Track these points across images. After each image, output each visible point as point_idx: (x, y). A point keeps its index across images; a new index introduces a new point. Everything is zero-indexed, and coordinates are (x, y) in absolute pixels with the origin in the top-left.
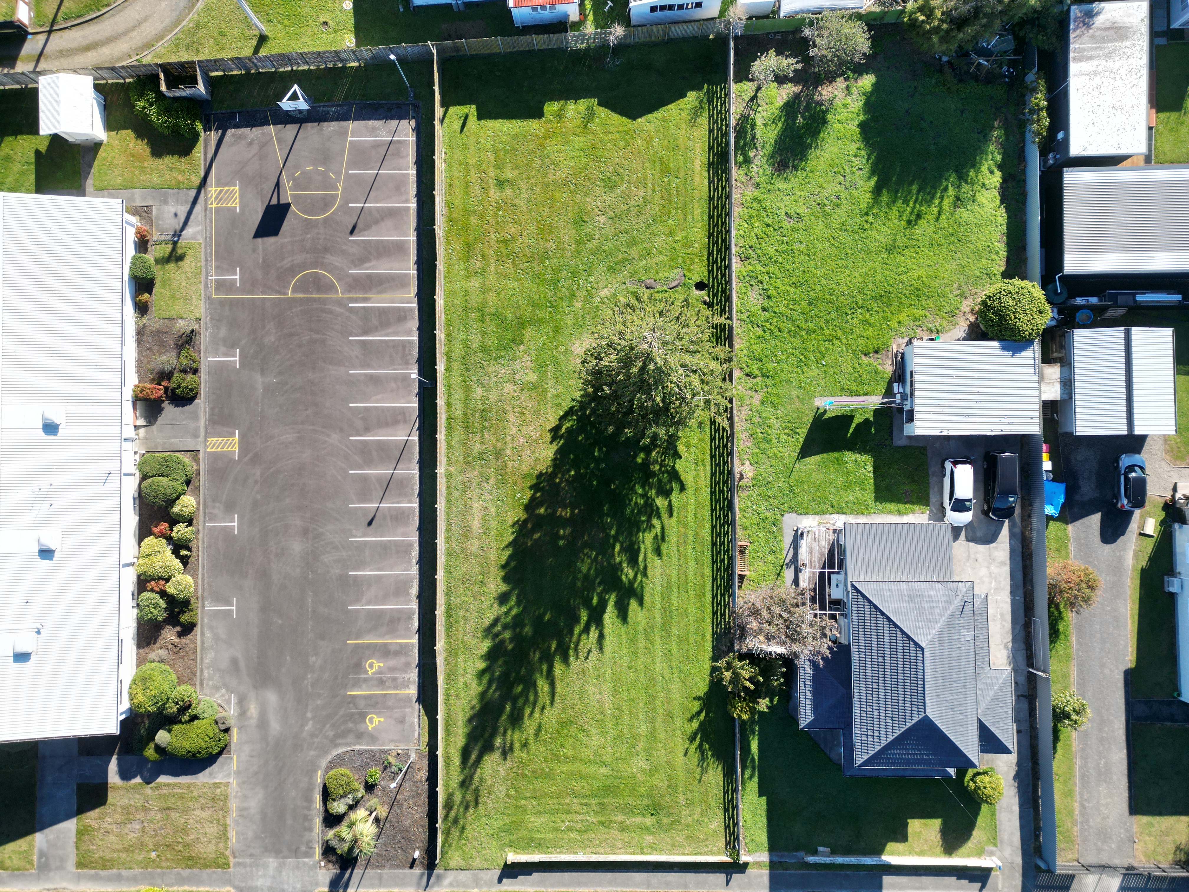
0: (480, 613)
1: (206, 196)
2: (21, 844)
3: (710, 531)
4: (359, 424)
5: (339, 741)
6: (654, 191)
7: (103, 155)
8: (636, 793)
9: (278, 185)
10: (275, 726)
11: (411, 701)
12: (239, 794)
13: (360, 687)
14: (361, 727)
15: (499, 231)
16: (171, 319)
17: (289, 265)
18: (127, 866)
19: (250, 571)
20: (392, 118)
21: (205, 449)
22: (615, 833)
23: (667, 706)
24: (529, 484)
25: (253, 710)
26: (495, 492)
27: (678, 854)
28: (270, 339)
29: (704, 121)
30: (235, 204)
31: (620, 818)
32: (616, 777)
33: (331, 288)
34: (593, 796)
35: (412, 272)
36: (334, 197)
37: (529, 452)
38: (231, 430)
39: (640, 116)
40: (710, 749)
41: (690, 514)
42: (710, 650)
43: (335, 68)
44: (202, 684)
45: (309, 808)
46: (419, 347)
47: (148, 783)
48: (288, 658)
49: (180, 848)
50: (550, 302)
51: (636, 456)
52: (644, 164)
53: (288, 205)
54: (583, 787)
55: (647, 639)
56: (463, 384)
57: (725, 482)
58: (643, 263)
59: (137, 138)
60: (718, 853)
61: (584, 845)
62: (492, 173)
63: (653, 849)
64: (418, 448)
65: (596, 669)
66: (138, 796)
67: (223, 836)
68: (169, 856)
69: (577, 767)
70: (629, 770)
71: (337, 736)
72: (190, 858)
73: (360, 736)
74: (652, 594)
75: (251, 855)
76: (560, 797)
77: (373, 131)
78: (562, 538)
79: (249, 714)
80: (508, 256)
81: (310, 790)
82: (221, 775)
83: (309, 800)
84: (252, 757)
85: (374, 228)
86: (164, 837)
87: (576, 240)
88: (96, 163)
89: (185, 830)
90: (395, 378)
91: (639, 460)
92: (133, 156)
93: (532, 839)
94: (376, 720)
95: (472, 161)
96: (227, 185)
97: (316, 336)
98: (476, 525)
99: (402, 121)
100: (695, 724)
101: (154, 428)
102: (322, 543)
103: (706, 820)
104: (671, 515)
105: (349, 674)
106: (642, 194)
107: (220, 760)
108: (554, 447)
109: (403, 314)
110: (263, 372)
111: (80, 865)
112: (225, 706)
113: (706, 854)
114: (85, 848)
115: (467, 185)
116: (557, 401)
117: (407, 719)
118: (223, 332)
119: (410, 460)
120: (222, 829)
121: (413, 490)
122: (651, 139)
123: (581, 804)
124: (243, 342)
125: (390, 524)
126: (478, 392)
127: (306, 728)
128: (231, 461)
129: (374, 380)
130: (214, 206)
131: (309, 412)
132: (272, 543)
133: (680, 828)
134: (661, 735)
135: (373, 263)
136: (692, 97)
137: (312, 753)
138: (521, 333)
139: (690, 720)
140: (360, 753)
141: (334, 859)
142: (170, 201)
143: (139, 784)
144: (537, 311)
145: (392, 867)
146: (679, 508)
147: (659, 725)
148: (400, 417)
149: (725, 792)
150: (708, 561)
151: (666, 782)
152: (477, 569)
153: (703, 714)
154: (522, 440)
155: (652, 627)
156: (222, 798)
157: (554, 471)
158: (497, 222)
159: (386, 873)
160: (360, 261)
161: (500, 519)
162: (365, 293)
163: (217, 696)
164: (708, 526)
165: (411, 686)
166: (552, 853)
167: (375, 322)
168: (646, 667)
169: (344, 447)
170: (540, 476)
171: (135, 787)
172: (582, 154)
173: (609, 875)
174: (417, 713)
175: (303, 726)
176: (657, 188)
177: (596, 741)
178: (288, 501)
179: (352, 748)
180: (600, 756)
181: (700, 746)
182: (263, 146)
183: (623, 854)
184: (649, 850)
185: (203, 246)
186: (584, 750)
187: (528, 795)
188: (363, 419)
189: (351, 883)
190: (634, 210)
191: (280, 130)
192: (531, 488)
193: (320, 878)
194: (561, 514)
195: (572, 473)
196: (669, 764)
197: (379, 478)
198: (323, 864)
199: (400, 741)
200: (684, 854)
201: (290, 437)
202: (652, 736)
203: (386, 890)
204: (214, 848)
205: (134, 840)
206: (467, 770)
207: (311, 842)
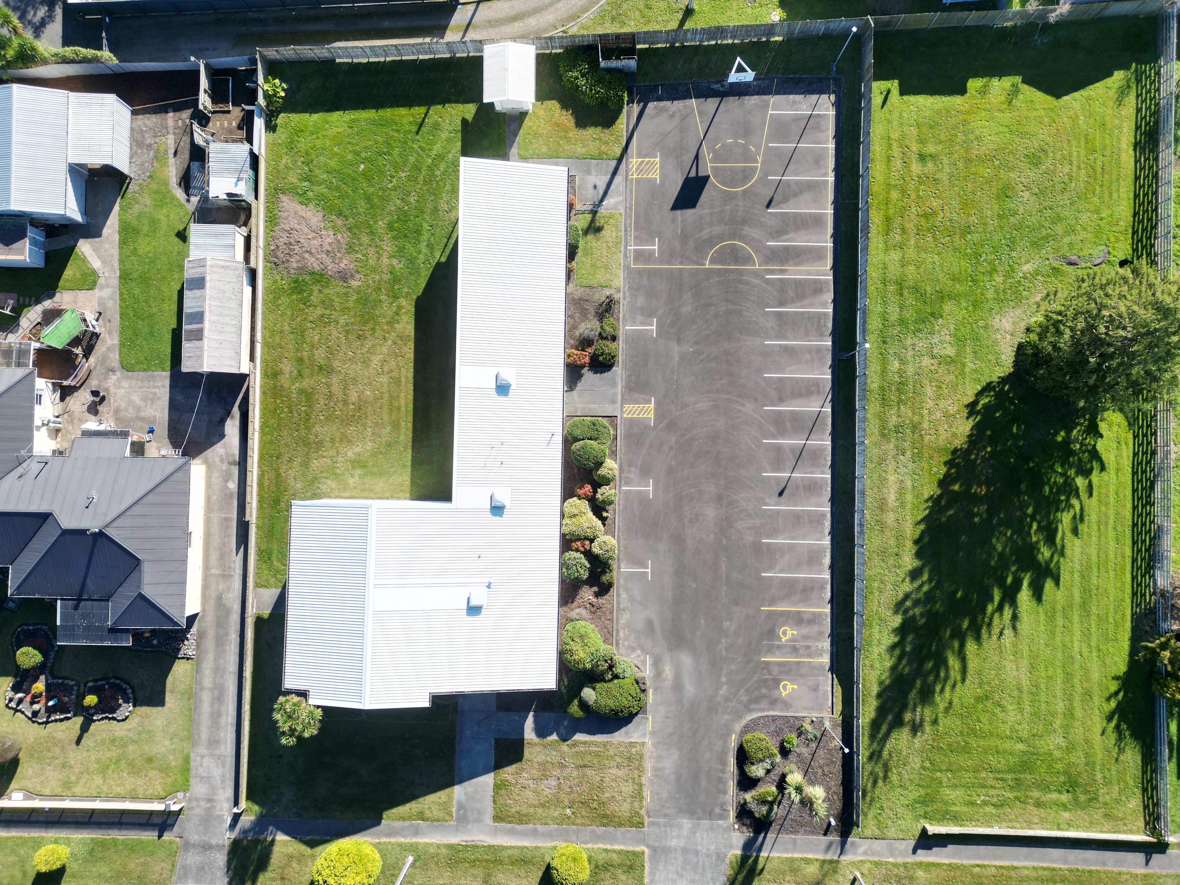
0: (896, 585)
1: (627, 167)
2: (441, 796)
3: (1131, 511)
4: (773, 394)
5: (752, 706)
6: (1079, 168)
7: (529, 124)
8: (1053, 770)
9: (697, 157)
10: (690, 689)
11: (824, 669)
12: (654, 754)
13: (774, 653)
14: (775, 694)
15: (920, 205)
16: (591, 287)
17: (707, 236)
18: (543, 821)
19: (665, 535)
20: (812, 92)
21: (622, 415)
22: (1031, 808)
23: (1085, 685)
24: (946, 459)
25: (668, 672)
26: (911, 465)
27: (1096, 832)
28: (687, 309)
29: (1131, 100)
30: (656, 175)
31: (1036, 794)
32: (1033, 754)
33: (748, 259)
34: (1010, 771)
35: (829, 244)
36: (754, 170)
37: (946, 426)
38: (647, 397)
39: (1066, 94)
40: (1128, 728)
41: (1112, 493)
42: (1129, 630)
43: (759, 43)
44: (617, 644)
45: (723, 771)
46: (834, 320)
47: (564, 740)
48: (702, 622)
49: (595, 805)
50: (971, 276)
51: (1057, 433)
52: (1069, 141)
53: (708, 177)
54: (999, 762)
55: (1065, 617)
56: (880, 356)
57: (1148, 463)
58: (1066, 240)
59: (562, 108)
60: (1138, 832)
61: (999, 819)
62: (915, 147)
63: (1070, 826)
64: (830, 419)
65: (1014, 646)
66: (554, 753)
67: (638, 795)
68: (584, 813)
69: (994, 742)
70: (1045, 747)
71: (751, 701)
72: (605, 816)
73: (774, 702)
74: (1072, 573)
75: (666, 815)
76: (975, 771)
77: (793, 105)
78: (977, 514)
79: (664, 675)
80: (928, 230)
81: (724, 753)
82: (636, 735)
83: (724, 763)
84: (667, 718)
85: (792, 201)
86: (580, 795)
87: (999, 216)
88: (522, 132)
89: (601, 789)
90: (809, 350)
91: (1059, 439)
92: (558, 125)
93: (947, 813)
94: (790, 686)
95: (895, 135)
96: (646, 156)
97: (731, 307)
98: (892, 498)
99: (823, 96)
100: (1113, 704)
101: (575, 393)
102: (736, 510)
103: (1124, 798)
104: (1091, 495)
105: (763, 640)
106: (1067, 170)
107: (636, 720)
108: (971, 423)
109: (819, 286)
110: (679, 341)
111: (497, 818)
112: (641, 667)
113: (1125, 832)
114: (502, 802)
115: (889, 159)
116: (975, 376)
117: (820, 688)
118: (641, 301)
119: (823, 431)
120: (636, 787)
121: (826, 460)
122: (1077, 116)
123: (997, 779)
124: (660, 312)
125: (803, 493)
126: (895, 365)
127: (721, 692)
128: (647, 427)
129: (789, 351)
130: (635, 176)
131: (723, 381)
132: (686, 509)
133: (1098, 805)
134: (1079, 713)
135: (791, 235)
136: (1119, 76)
137: (726, 717)
138: (941, 306)
139: (1108, 699)
140: (774, 719)
141: (748, 822)
142: (593, 171)
143: (556, 741)
144: (958, 286)
145: (806, 833)
146: (1099, 487)
147: (1077, 704)
148: (814, 388)
149: (1144, 772)
150: (1129, 542)
151: (1083, 759)
152: (892, 542)
153: (1121, 694)
154: (938, 414)
155: (1071, 606)
156: (638, 757)
157: (969, 447)
158: (918, 196)
159: (800, 839)
160: (778, 233)
161: (916, 493)
162: (782, 265)
163: (632, 656)
164: (1129, 506)
165: (824, 655)
166: (968, 826)
167: (791, 293)
168: (1064, 645)
169: (758, 417)
170: (955, 451)
171: (551, 744)
172: (1006, 129)
173: (1025, 850)
174: (830, 682)
175: (717, 689)
176: (1082, 166)
177: (1012, 716)
178: (702, 467)
179: (766, 713)
180: (1017, 731)
181: (1117, 727)
182: (684, 118)
183: (1039, 829)
184: (1066, 826)
185: (623, 216)
186: (1001, 725)
187: (944, 768)
188: (776, 389)
189: (764, 847)
190: (1058, 187)
191: (701, 103)
192: (946, 463)
193: (734, 841)
194: (976, 490)
195: (989, 449)
196: (1087, 741)
197: (792, 449)
198: (736, 827)
199: (813, 709)
200: (1102, 832)
201: (704, 405)
202: (1070, 714)
203: (800, 856)
204: (629, 806)
205: (549, 796)
206: (875, 744)
207: (725, 804)
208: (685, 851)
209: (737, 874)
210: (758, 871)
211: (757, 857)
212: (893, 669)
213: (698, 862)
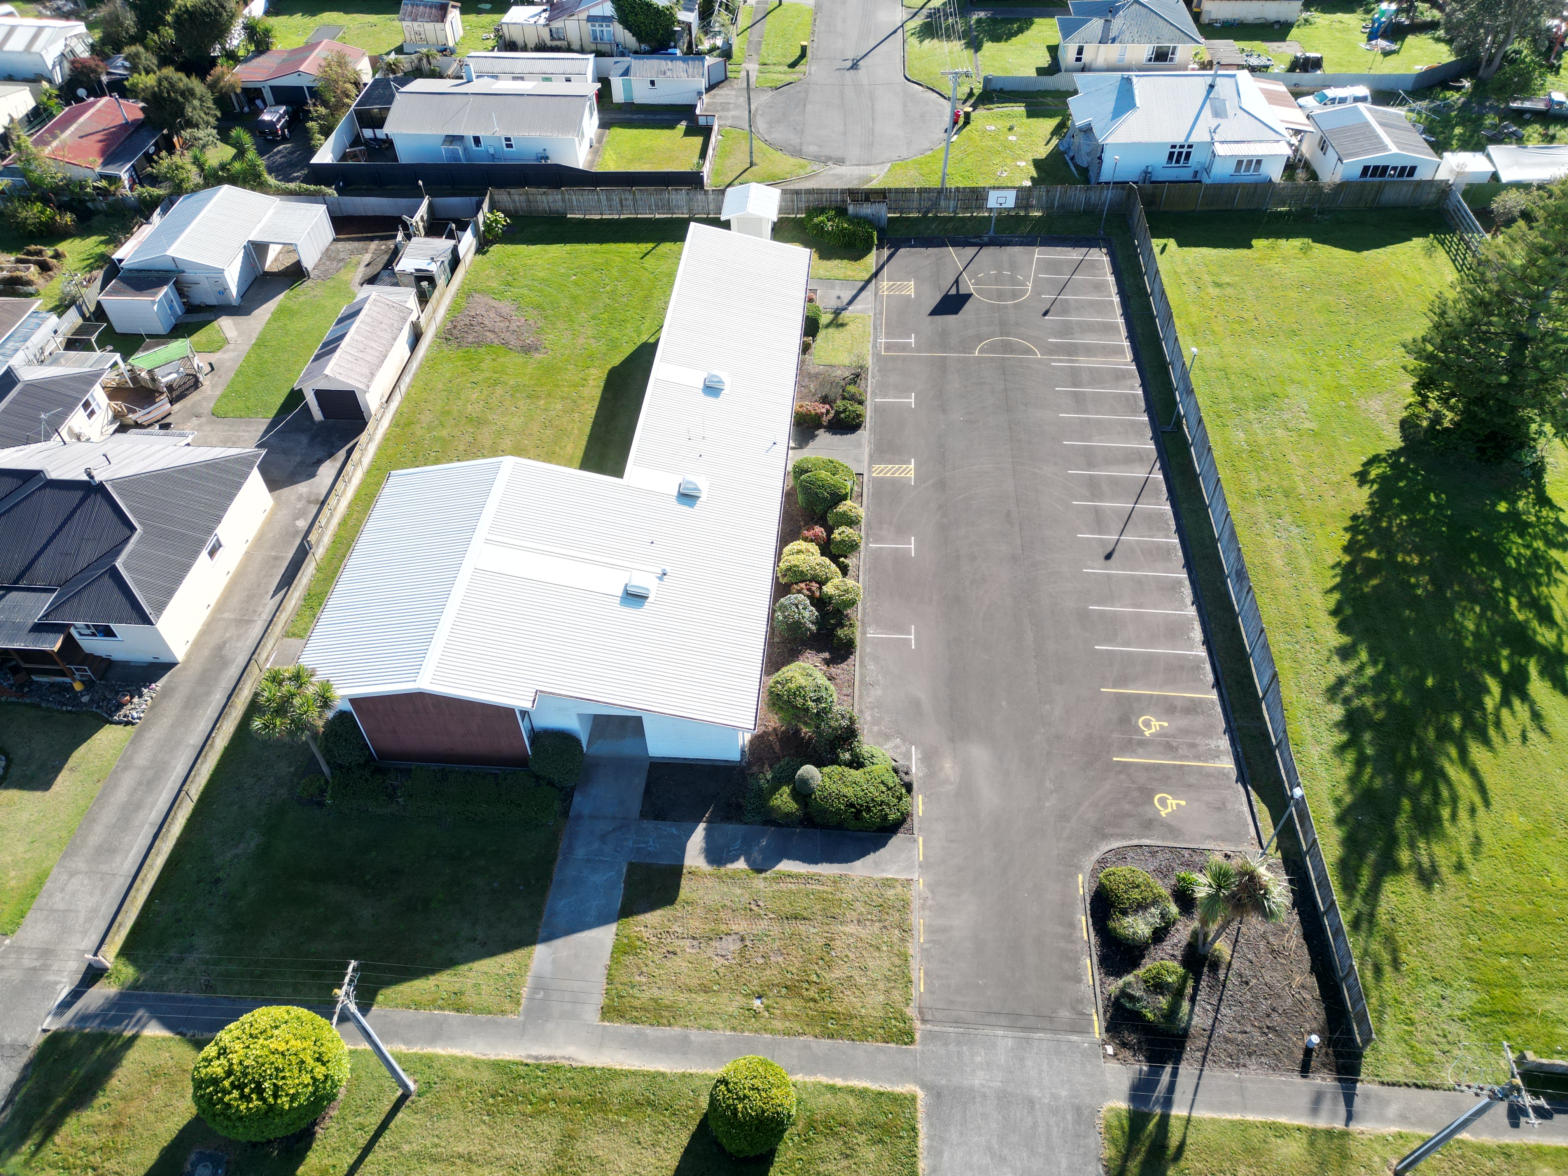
0: (1319, 665)
1: (877, 285)
2: (507, 961)
4: (1079, 460)
5: (1110, 831)
9: (956, 282)
10: (989, 797)
11: (1229, 779)
12: (930, 902)
13: (1134, 751)
14: (1147, 811)
16: (831, 365)
17: (974, 333)
18: (704, 1022)
19: (935, 597)
20: (1081, 247)
21: (870, 474)
24: (1342, 524)
25: (950, 771)
26: (1295, 529)
28: (954, 386)
29: (1441, 255)
30: (910, 292)
33: (1027, 351)
35: (1125, 344)
36: (1024, 291)
37: (1332, 492)
38: (905, 459)
39: (1366, 250)
45: (1068, 938)
46: (1146, 400)
47: (759, 871)
48: (1004, 703)
49: (813, 993)
51: (1495, 504)
53: (971, 294)
62: (1207, 279)
64: (1164, 486)
65: (1555, 755)
66: (738, 891)
67: (901, 976)
68: (789, 1008)
71: (1105, 822)
72: (835, 1016)
73: (1146, 824)
75: (957, 1022)
77: (1062, 253)
79: (943, 776)
81: (1066, 905)
82: (895, 867)
83: (1067, 922)
84: (952, 841)
85: (1072, 312)
86: (783, 970)
89: (826, 961)
90: (1121, 423)
91: (1502, 509)
94: (1172, 802)
96: (899, 280)
97: (1011, 385)
98: (1279, 563)
99: (1093, 249)
101: (804, 449)
102: (1043, 572)
105: (1111, 732)
107: (894, 842)
108: (1366, 491)
109: (1120, 373)
110: (944, 412)
111: (608, 1012)
114: (625, 979)
116: (1354, 447)
117: (1228, 805)
118: (894, 379)
119: (1156, 496)
120: (897, 962)
121: (1167, 525)
122: (1386, 263)
124: (920, 388)
125: (1141, 559)
127: (1047, 804)
128: (905, 485)
129: (1093, 423)
130: (885, 292)
132: (966, 569)
136: (1419, 241)
137: (1063, 845)
138: (1283, 389)
140: (1153, 850)
141: (1134, 1037)
142: (835, 287)
143: (743, 871)
144: (1298, 374)
145: (1263, 1068)
148: (1133, 457)
152: (1295, 612)
154: (1317, 481)
156: (898, 905)
157: (1374, 514)
158: (1223, 310)
159: (1253, 1082)
160: (1061, 334)
161: (1313, 558)
162: (1070, 356)
165: (1223, 758)
167: (1086, 378)
169: (1062, 480)
170: (1355, 518)
171: (734, 876)
172: (1309, 270)
174: (1244, 799)
175: (1040, 800)
178: (987, 526)
179: (1136, 841)
182: (940, 258)
185: (872, 318)
188: (1083, 455)
189: (1177, 1096)
191: (959, 250)
192: (1346, 529)
193: (1110, 1079)
194: (1404, 559)
195: (1404, 518)
197: (1114, 511)
198: (1110, 1050)
199: (1224, 840)
201: (985, 466)
203: (1259, 1118)
204: (881, 998)
205: (722, 971)
206: (1358, 901)
207: (1080, 1001)
208: (1004, 1099)
209: (1126, 1158)
210: (1171, 1151)
211: (1165, 1119)
212: (1353, 780)
213: (1035, 1126)
